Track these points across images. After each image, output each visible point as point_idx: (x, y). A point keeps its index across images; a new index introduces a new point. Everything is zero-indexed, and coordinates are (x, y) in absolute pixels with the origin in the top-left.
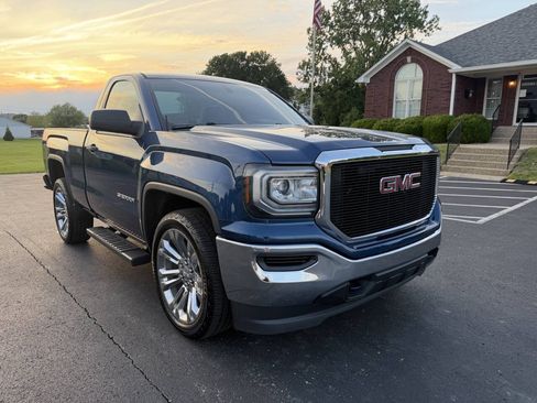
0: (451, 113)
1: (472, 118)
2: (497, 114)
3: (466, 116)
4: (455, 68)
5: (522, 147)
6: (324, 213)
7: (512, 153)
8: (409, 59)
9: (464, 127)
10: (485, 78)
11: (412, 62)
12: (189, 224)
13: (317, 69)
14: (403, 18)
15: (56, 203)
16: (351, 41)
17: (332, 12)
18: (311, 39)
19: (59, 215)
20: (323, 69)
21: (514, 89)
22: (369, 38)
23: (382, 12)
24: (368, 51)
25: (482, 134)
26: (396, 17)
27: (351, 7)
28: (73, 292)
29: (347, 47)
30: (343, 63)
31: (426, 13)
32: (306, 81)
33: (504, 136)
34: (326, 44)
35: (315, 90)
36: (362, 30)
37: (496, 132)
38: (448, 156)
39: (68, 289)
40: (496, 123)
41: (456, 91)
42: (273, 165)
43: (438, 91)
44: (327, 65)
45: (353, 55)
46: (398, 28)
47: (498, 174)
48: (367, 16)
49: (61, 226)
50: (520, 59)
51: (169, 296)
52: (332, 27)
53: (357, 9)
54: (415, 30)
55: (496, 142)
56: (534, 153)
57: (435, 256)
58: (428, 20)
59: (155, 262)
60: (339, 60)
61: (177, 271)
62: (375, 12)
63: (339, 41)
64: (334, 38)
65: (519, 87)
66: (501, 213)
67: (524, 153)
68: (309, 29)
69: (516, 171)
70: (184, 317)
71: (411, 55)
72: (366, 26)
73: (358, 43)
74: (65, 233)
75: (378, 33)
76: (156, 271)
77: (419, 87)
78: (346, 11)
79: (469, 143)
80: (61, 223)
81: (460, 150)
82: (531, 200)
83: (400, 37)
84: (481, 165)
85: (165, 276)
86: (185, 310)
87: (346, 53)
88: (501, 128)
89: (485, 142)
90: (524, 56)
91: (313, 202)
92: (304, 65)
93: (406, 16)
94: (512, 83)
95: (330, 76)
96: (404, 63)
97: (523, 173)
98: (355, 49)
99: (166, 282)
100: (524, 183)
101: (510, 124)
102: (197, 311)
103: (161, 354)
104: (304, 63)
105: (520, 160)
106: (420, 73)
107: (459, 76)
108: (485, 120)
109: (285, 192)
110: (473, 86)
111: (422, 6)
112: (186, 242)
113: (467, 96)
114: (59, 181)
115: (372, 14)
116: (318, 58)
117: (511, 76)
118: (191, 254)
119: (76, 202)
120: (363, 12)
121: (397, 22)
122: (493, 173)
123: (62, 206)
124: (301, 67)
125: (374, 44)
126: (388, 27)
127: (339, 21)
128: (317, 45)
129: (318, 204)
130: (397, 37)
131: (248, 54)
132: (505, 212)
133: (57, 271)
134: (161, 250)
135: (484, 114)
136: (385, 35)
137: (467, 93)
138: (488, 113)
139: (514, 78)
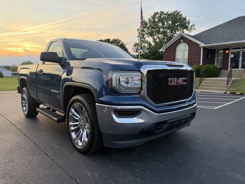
0: (201, 64)
1: (211, 66)
2: (221, 65)
3: (208, 65)
4: (202, 45)
5: (233, 79)
6: (144, 92)
7: (228, 81)
8: (182, 41)
9: (207, 70)
10: (215, 50)
11: (183, 42)
12: (84, 100)
13: (141, 47)
14: (179, 25)
15: (23, 99)
16: (157, 34)
17: (148, 22)
18: (139, 33)
19: (24, 104)
20: (144, 47)
21: (228, 54)
22: (164, 33)
23: (170, 22)
24: (164, 39)
25: (215, 73)
26: (176, 24)
27: (156, 20)
28: (29, 136)
29: (155, 37)
30: (153, 44)
31: (189, 23)
32: (137, 52)
33: (224, 74)
34: (146, 36)
35: (141, 56)
36: (161, 30)
37: (221, 73)
38: (200, 83)
39: (27, 135)
40: (221, 69)
41: (203, 55)
42: (122, 70)
43: (195, 54)
44: (146, 45)
45: (158, 40)
46: (177, 29)
47: (223, 90)
48: (163, 24)
49: (24, 110)
50: (230, 41)
51: (74, 135)
52: (148, 28)
53: (159, 21)
54: (185, 30)
55: (222, 77)
56: (238, 81)
57: (194, 116)
58: (190, 25)
59: (68, 119)
60: (151, 43)
61: (78, 123)
62: (167, 22)
63: (151, 34)
64: (149, 33)
65: (230, 53)
66: (224, 105)
67: (234, 81)
68: (138, 29)
69: (231, 89)
70: (80, 144)
71: (183, 39)
72: (163, 28)
73: (160, 35)
74: (26, 113)
75: (169, 31)
76: (68, 123)
77: (187, 53)
78: (154, 21)
79: (209, 77)
80: (24, 108)
81: (206, 80)
82: (237, 100)
83: (178, 33)
84: (215, 86)
85: (72, 125)
86: (81, 141)
87: (154, 40)
88: (224, 71)
89: (217, 77)
90: (232, 40)
91: (139, 88)
92: (136, 45)
93: (180, 24)
94: (227, 52)
95: (147, 49)
96: (180, 43)
97: (234, 90)
98: (159, 38)
99: (72, 128)
100: (234, 94)
101: (227, 69)
102: (86, 140)
103: (70, 160)
104: (136, 44)
105: (232, 84)
106: (187, 47)
107: (204, 48)
108: (216, 67)
109: (127, 83)
110: (210, 53)
111: (187, 20)
112: (82, 108)
113: (208, 57)
114: (24, 88)
115: (165, 23)
116: (142, 42)
117: (227, 48)
118: (85, 113)
119: (32, 98)
120: (162, 22)
121: (177, 26)
122: (220, 90)
123: (25, 100)
124: (135, 46)
125: (167, 36)
126: (173, 28)
127: (151, 26)
128: (142, 36)
129: (141, 88)
130: (177, 33)
131: (111, 40)
132: (226, 104)
133: (22, 128)
134: (70, 113)
135: (216, 65)
136: (171, 32)
137: (208, 56)
138: (217, 64)
139: (228, 49)
